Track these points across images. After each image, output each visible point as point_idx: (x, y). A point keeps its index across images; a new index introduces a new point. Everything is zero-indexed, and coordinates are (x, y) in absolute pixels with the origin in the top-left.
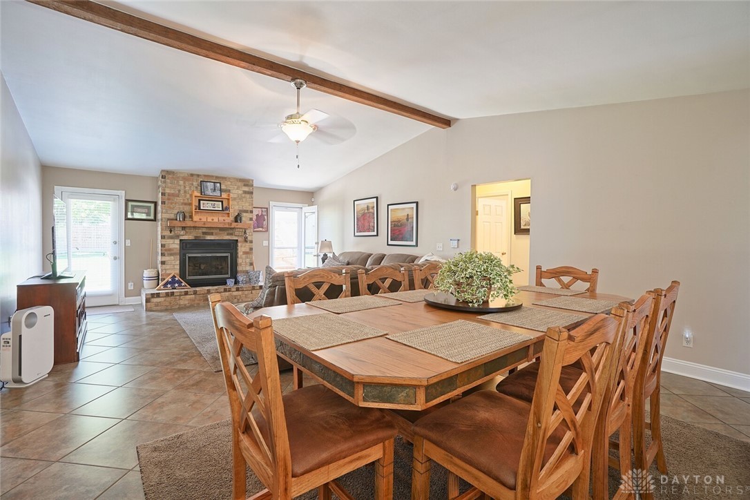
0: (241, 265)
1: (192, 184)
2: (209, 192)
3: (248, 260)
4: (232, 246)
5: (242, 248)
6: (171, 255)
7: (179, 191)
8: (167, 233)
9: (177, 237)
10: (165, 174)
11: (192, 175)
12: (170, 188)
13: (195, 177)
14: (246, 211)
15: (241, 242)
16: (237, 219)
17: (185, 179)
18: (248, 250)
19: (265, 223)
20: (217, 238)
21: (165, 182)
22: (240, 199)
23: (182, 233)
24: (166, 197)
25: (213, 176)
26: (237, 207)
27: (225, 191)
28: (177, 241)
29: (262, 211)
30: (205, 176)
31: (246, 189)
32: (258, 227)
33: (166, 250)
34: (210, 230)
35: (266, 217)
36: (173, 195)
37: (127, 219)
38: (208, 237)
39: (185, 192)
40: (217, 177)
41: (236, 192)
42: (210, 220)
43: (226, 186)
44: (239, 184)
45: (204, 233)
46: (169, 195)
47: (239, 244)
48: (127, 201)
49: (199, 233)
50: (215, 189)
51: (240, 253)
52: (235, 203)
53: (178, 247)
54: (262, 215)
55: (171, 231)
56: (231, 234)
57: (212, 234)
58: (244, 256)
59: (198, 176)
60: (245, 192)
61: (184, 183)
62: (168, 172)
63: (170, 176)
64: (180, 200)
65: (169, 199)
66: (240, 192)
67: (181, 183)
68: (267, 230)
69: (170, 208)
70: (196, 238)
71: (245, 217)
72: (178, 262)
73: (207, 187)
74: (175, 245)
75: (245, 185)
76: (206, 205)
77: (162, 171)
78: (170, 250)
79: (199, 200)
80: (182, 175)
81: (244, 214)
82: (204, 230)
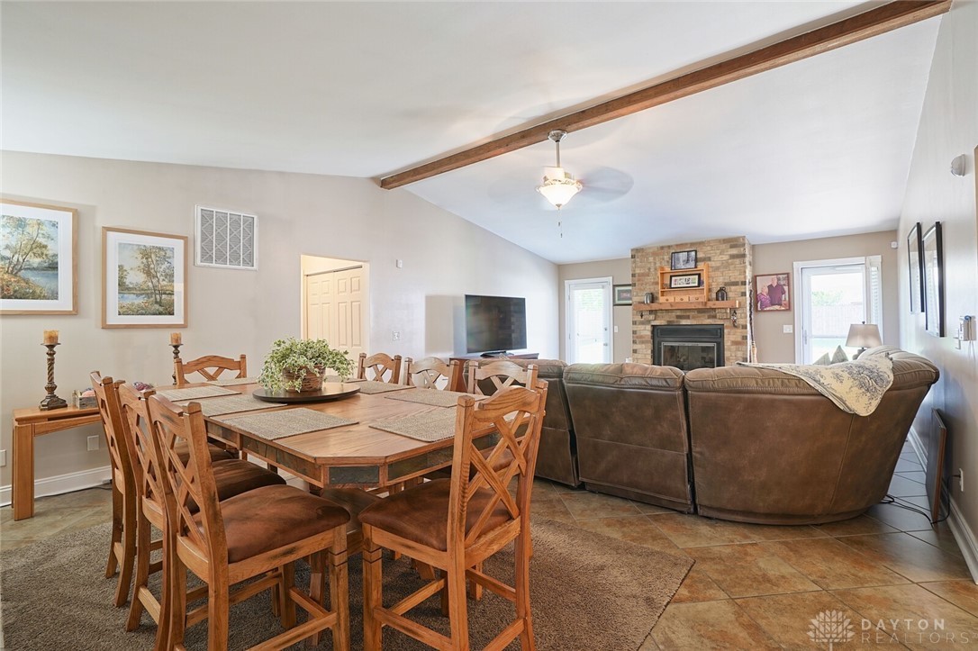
0: (729, 359)
1: (663, 259)
2: (681, 265)
3: (740, 354)
4: (717, 333)
5: (730, 337)
6: (643, 342)
7: (649, 269)
8: (638, 318)
9: (649, 321)
10: (637, 253)
11: (662, 248)
12: (640, 267)
13: (666, 250)
14: (735, 284)
15: (728, 327)
16: (722, 294)
17: (654, 254)
18: (739, 339)
19: (785, 297)
20: (695, 323)
21: (634, 262)
22: (726, 267)
23: (652, 317)
24: (636, 278)
25: (686, 244)
26: (721, 280)
27: (704, 260)
28: (649, 328)
29: (779, 279)
30: (677, 245)
31: (734, 251)
32: (773, 305)
33: (637, 337)
34: (686, 312)
35: (786, 288)
36: (643, 275)
37: (615, 305)
38: (684, 322)
39: (656, 269)
40: (692, 244)
41: (719, 258)
42: (678, 300)
43: (704, 253)
44: (723, 246)
45: (678, 317)
46: (639, 275)
47: (726, 331)
48: (614, 286)
49: (672, 317)
50: (688, 260)
51: (727, 344)
52: (719, 273)
53: (649, 333)
54: (778, 285)
55: (642, 316)
56: (715, 317)
57: (688, 317)
58: (734, 347)
59: (669, 247)
60: (733, 257)
61: (654, 259)
62: (637, 250)
63: (640, 254)
64: (650, 279)
65: (639, 280)
66: (725, 258)
67: (651, 259)
68: (789, 308)
69: (641, 290)
70: (670, 323)
71: (732, 292)
72: (649, 352)
73: (678, 259)
74: (646, 331)
75: (732, 247)
76: (679, 282)
77: (632, 250)
78: (641, 337)
79: (671, 277)
80: (651, 251)
81: (733, 288)
82: (679, 313)
